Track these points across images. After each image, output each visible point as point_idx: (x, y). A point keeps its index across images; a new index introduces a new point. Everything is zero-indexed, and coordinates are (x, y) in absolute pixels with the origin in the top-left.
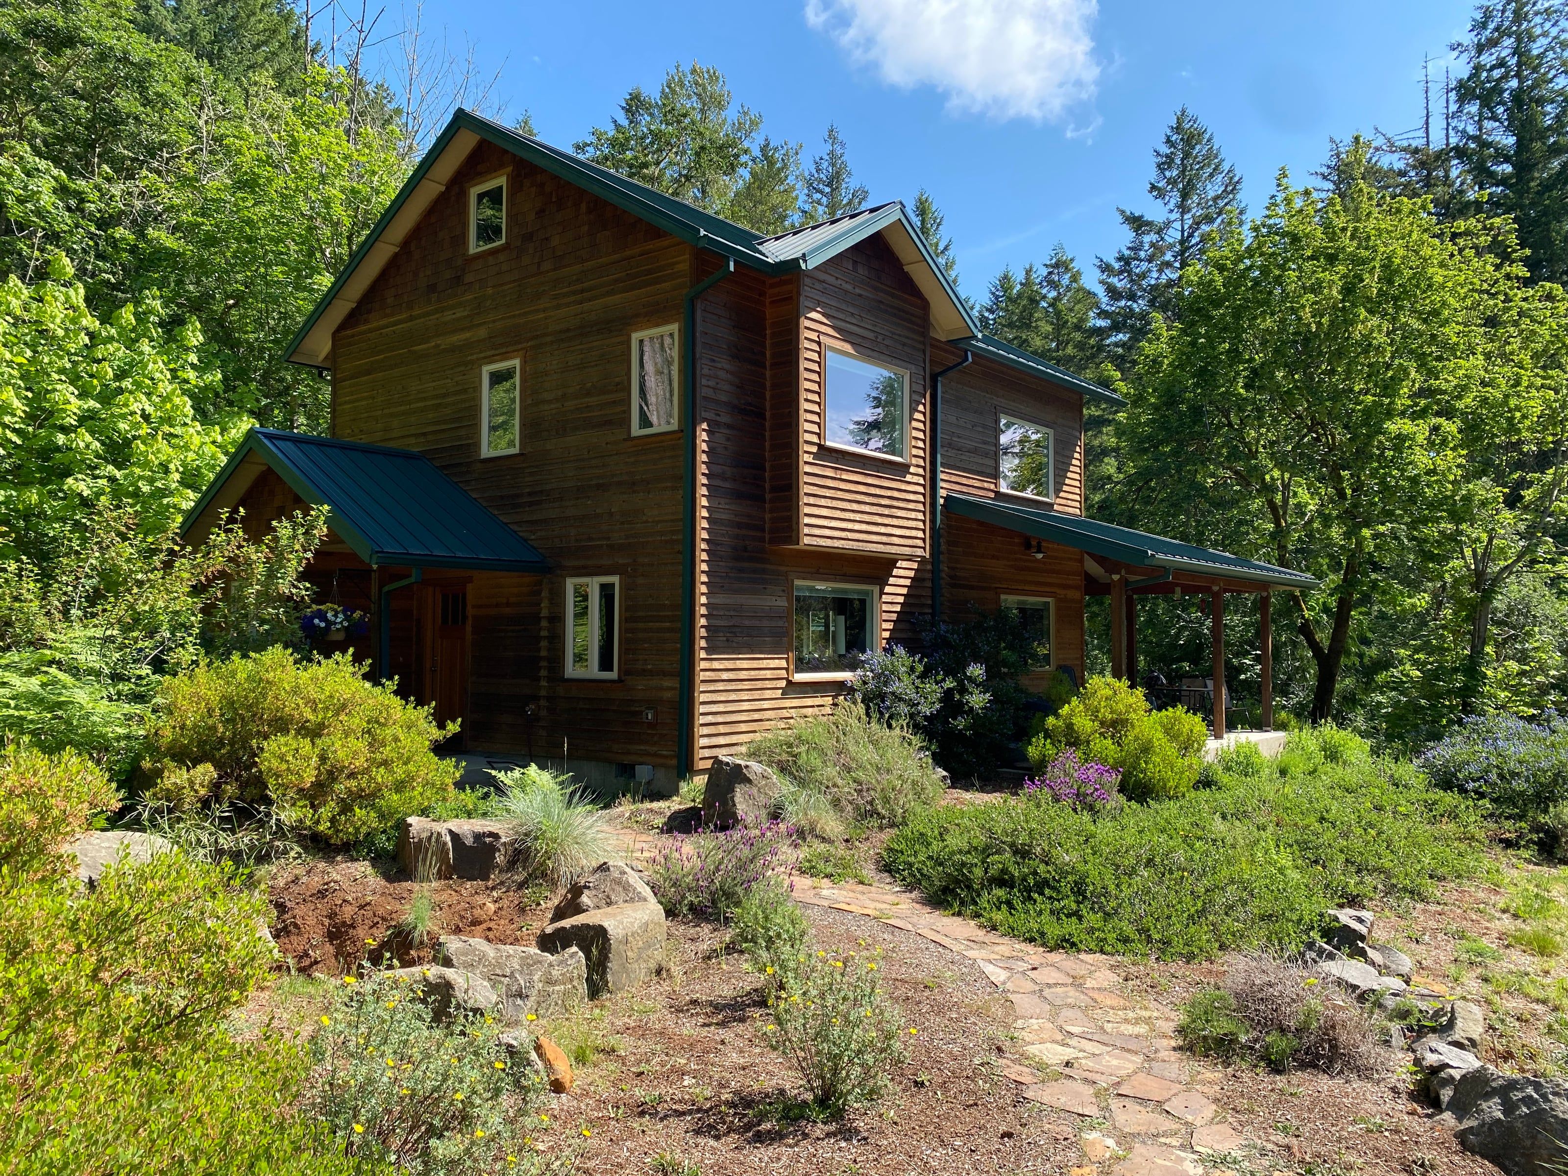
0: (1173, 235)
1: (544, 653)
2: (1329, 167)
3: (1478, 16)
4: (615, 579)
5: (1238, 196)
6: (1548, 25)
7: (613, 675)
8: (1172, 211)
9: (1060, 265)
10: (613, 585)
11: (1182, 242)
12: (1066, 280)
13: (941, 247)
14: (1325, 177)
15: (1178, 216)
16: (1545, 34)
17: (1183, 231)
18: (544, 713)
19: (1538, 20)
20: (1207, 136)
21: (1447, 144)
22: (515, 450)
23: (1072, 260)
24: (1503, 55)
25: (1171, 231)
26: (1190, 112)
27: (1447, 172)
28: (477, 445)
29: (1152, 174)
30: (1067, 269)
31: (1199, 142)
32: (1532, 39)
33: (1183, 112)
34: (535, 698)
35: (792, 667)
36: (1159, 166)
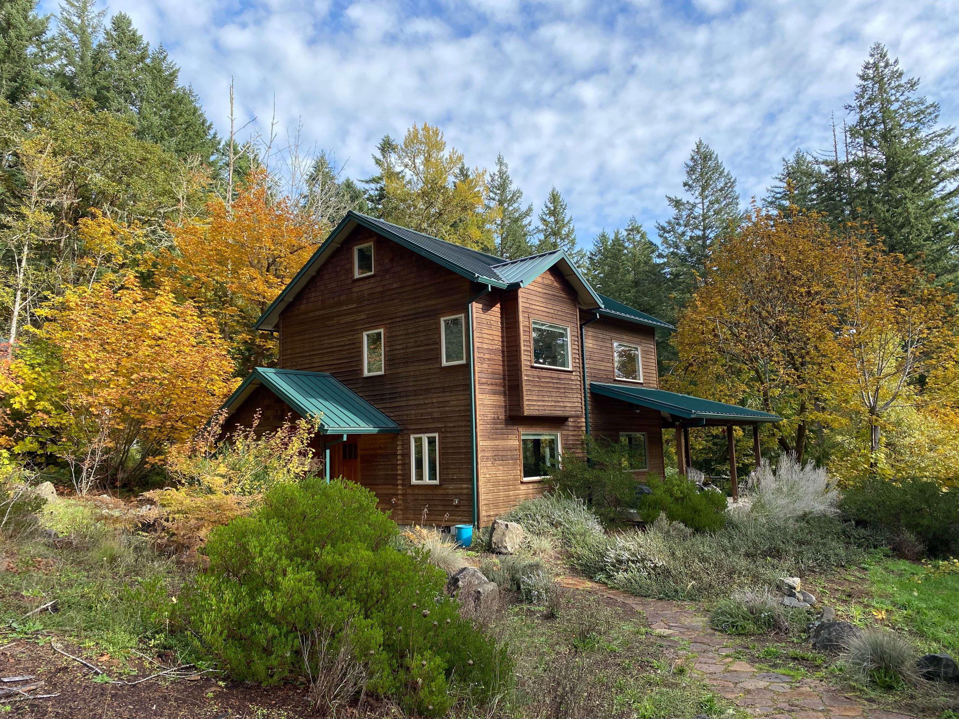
0: (698, 211)
1: (399, 472)
2: (783, 175)
3: (859, 90)
4: (436, 435)
5: (735, 189)
6: (898, 94)
7: (436, 482)
8: (697, 198)
9: (634, 229)
10: (435, 437)
11: (703, 215)
12: (638, 238)
13: (566, 222)
14: (781, 180)
15: (700, 200)
16: (897, 100)
17: (703, 209)
18: (400, 502)
19: (893, 92)
20: (714, 156)
21: (847, 160)
22: (382, 373)
23: (641, 226)
24: (875, 111)
25: (696, 209)
26: (704, 142)
27: (849, 175)
28: (362, 370)
29: (684, 178)
30: (638, 232)
31: (710, 159)
32: (890, 102)
33: (700, 142)
34: (396, 495)
35: (522, 475)
36: (688, 173)
